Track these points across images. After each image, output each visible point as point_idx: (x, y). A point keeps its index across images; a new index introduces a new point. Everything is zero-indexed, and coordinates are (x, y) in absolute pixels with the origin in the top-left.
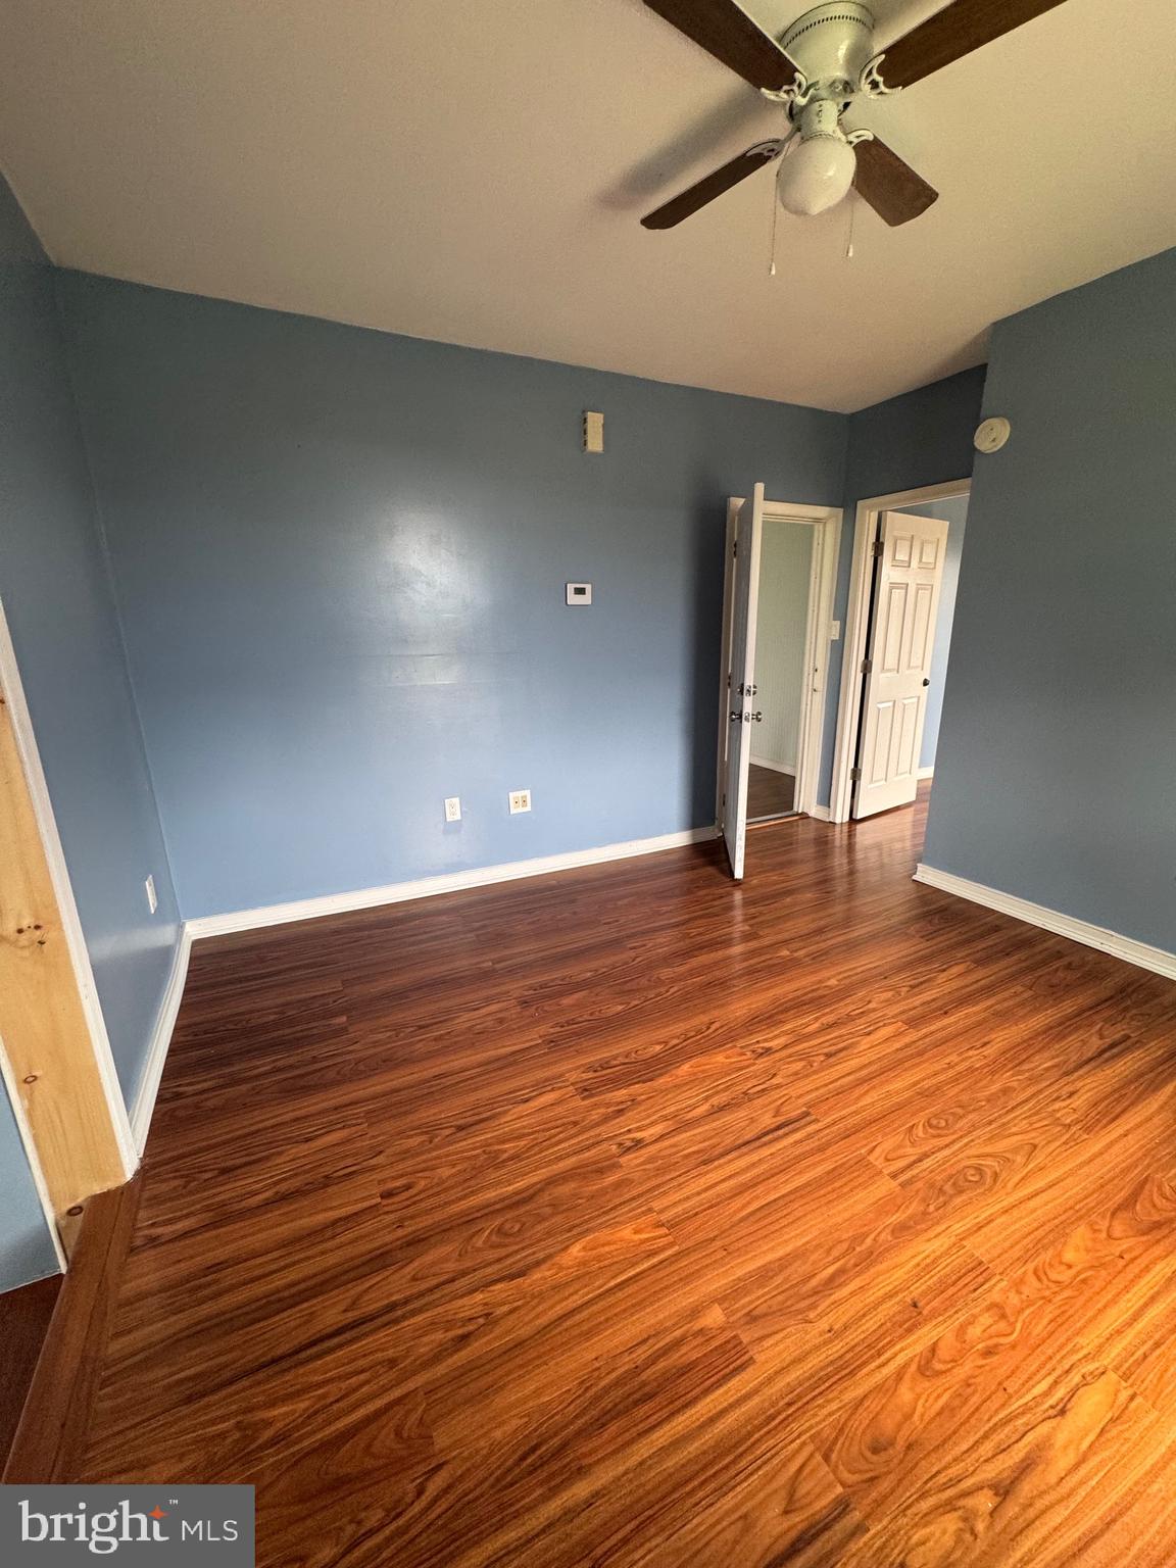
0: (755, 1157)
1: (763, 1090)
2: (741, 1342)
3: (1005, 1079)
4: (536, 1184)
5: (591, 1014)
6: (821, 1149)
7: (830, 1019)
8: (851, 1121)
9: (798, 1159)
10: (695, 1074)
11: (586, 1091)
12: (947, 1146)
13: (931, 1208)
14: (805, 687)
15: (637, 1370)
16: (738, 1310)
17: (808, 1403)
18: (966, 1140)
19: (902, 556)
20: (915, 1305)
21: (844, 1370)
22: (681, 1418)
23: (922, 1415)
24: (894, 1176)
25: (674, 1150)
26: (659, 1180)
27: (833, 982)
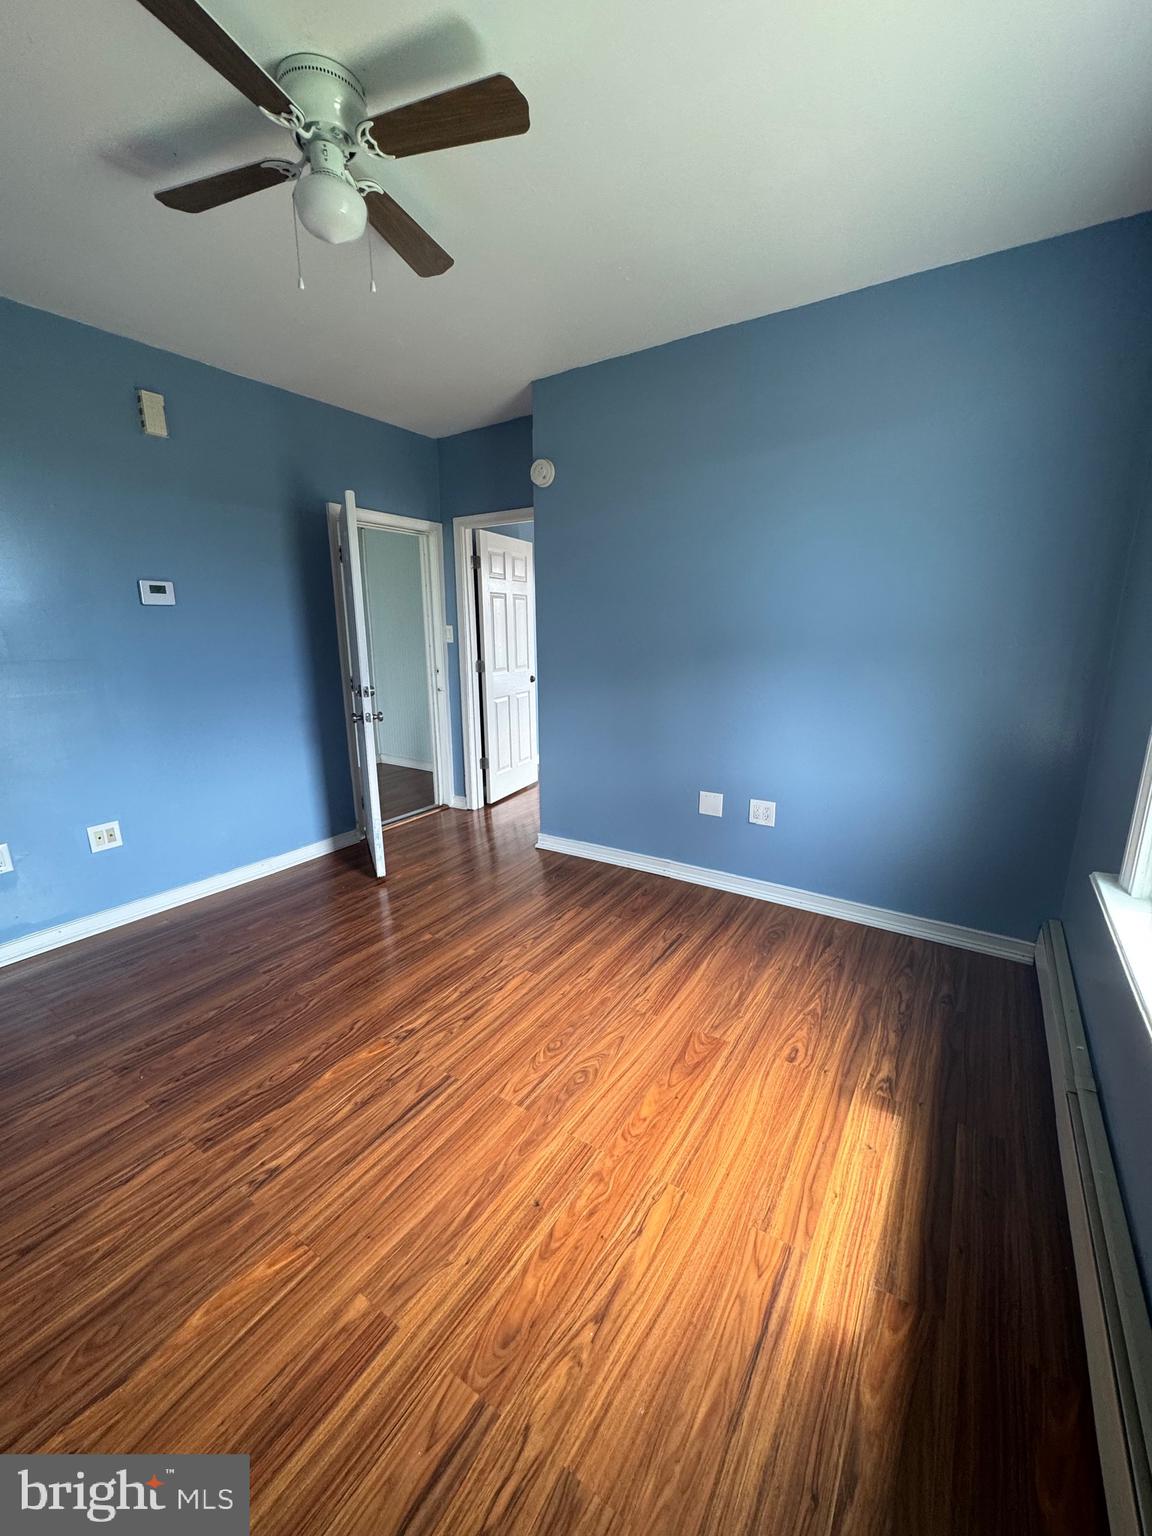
0: (399, 1136)
1: (407, 1071)
2: (385, 1317)
3: (605, 992)
4: (142, 1270)
5: (215, 1056)
6: (459, 1105)
7: (468, 985)
8: (486, 1069)
9: (440, 1122)
10: (336, 1079)
11: (207, 1141)
12: (561, 1062)
13: (550, 1117)
14: (430, 688)
15: (273, 1405)
16: (381, 1289)
17: (448, 1338)
18: (575, 1052)
19: (498, 570)
20: (537, 1205)
21: (479, 1290)
22: (322, 1427)
23: (543, 1292)
24: (520, 1103)
25: (314, 1163)
26: (298, 1201)
27: (471, 952)
